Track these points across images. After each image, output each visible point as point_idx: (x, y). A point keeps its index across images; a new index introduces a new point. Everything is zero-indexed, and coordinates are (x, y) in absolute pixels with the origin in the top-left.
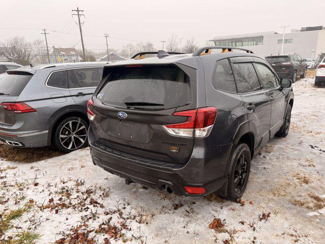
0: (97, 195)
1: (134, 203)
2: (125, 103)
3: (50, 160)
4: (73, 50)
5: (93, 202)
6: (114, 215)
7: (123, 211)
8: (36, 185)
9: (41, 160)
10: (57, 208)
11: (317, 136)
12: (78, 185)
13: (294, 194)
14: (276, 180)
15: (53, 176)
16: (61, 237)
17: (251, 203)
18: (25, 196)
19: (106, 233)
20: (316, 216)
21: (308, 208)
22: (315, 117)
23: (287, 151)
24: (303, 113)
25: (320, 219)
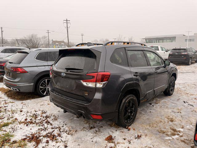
0: (51, 119)
1: (69, 125)
2: (66, 68)
3: (33, 100)
4: (63, 42)
5: (48, 122)
6: (56, 129)
7: (61, 128)
8: (21, 111)
9: (28, 100)
10: (27, 124)
11: (191, 96)
12: (43, 113)
13: (162, 127)
14: (154, 119)
15: (32, 108)
16: (25, 137)
17: (134, 129)
18: (14, 116)
19: (49, 137)
20: (170, 140)
21: (167, 135)
22: (194, 86)
23: (168, 104)
24: (188, 83)
25: (171, 142)
